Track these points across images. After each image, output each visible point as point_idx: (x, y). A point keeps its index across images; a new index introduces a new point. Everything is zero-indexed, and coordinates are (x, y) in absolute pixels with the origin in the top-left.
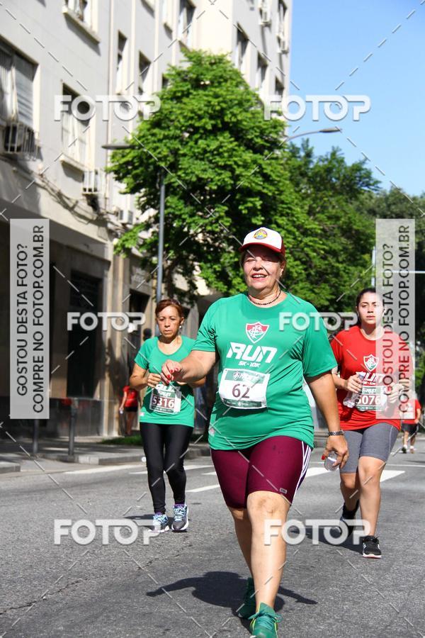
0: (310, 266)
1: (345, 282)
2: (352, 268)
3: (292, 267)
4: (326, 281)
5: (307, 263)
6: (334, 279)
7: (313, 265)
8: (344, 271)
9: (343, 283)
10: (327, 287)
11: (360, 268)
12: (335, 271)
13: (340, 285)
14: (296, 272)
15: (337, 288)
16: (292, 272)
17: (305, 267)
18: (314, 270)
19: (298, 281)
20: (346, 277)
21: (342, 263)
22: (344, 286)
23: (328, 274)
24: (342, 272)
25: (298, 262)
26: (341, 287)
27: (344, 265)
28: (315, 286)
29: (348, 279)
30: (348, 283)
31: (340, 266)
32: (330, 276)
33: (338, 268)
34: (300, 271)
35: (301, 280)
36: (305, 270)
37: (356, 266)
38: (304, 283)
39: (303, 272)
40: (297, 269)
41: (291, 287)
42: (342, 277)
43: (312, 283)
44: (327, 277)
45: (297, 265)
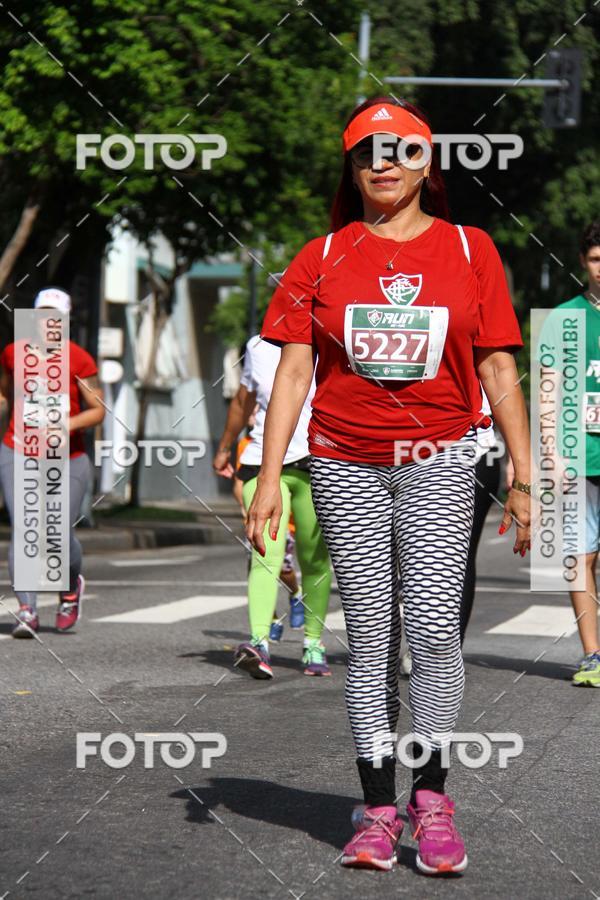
0: (195, 66)
1: (286, 109)
2: (305, 73)
3: (147, 66)
4: (238, 106)
5: (186, 57)
6: (256, 100)
7: (202, 61)
8: (285, 80)
9: (280, 113)
10: (240, 122)
11: (324, 71)
12: (260, 78)
13: (273, 117)
14: (159, 81)
15: (265, 125)
16: (144, 82)
17: (181, 65)
18: (205, 74)
19: (162, 104)
20: (289, 98)
21: (278, 56)
22: (284, 120)
23: (241, 87)
24: (278, 84)
25: (160, 54)
26: (277, 123)
27: (286, 63)
28: (206, 118)
29: (292, 100)
30: (293, 113)
31: (274, 64)
32: (249, 91)
33: (267, 71)
34: (165, 79)
35: (171, 103)
36: (181, 74)
37: (315, 66)
38: (178, 111)
39: (174, 79)
40: (158, 72)
41: (144, 121)
42: (279, 96)
43: (199, 111)
44: (240, 95)
45: (160, 63)
